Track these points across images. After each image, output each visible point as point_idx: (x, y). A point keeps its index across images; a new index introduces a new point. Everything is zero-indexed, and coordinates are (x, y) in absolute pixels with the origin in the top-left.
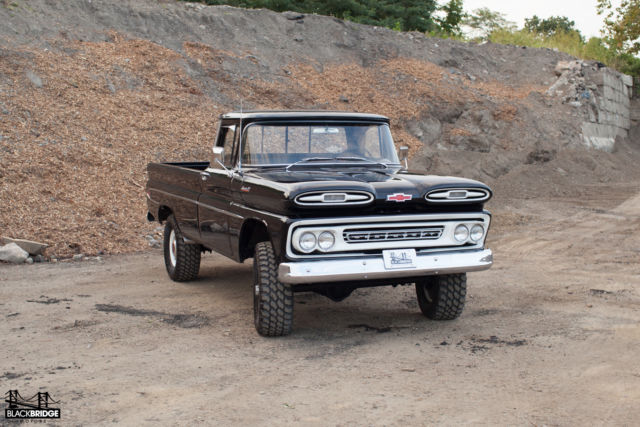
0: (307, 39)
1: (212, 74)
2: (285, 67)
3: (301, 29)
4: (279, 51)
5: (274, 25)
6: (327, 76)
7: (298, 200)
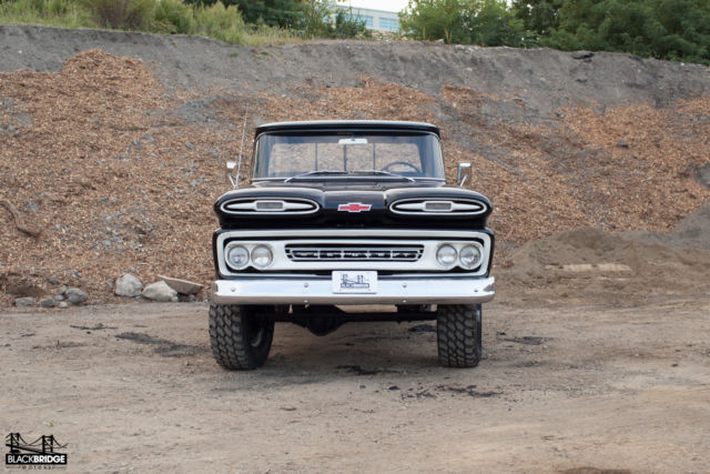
0: (592, 79)
1: (467, 118)
2: (559, 110)
3: (586, 69)
4: (555, 94)
5: (555, 65)
6: (608, 119)
7: (225, 207)
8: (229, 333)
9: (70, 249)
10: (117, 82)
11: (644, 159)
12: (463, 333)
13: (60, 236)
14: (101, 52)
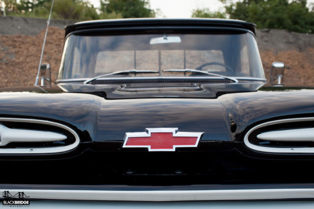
0: (271, 41)
3: (268, 36)
6: (280, 57)
14: (56, 28)
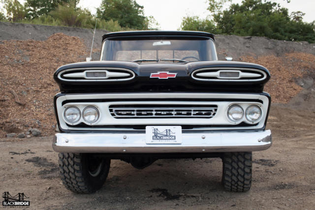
0: (252, 46)
2: (240, 57)
3: (249, 43)
4: (238, 51)
5: (238, 41)
6: (259, 61)
7: (62, 76)
8: (72, 170)
9: (39, 111)
10: (68, 45)
11: (275, 75)
12: (243, 170)
13: (35, 105)
14: (62, 34)
